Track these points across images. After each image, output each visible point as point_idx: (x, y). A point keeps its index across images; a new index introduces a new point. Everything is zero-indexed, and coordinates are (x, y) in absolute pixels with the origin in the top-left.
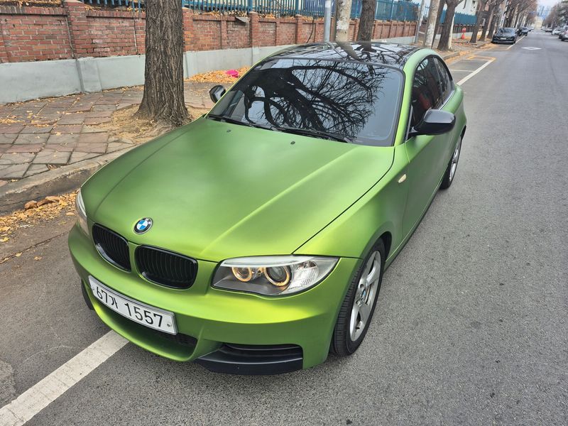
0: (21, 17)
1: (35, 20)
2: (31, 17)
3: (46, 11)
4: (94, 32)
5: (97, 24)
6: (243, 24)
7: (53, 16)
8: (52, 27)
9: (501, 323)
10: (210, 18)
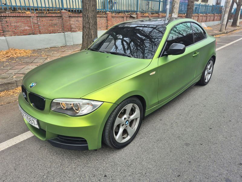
0: (45, 18)
1: (50, 18)
2: (49, 18)
3: (54, 15)
4: (71, 22)
5: (73, 19)
6: (134, 18)
7: (57, 17)
8: (56, 21)
9: (201, 145)
10: (119, 16)
